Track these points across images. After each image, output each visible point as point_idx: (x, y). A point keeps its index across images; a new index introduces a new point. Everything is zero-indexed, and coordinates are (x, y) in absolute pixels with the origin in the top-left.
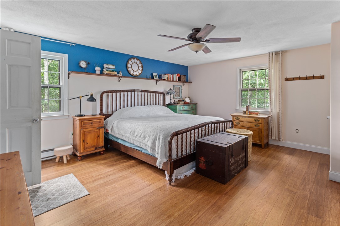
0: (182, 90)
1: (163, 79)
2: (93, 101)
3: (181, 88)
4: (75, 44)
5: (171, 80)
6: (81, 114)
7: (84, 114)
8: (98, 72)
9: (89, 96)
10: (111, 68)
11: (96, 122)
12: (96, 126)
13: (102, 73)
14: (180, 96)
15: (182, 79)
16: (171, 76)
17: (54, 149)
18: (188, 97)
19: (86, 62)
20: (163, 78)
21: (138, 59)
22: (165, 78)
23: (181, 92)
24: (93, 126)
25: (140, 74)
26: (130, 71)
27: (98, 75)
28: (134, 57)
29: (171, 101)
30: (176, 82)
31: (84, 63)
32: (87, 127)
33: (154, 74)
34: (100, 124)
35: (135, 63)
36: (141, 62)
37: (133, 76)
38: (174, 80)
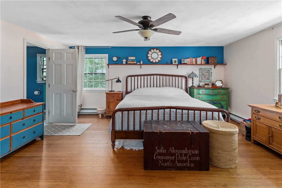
0: (211, 73)
1: (183, 64)
2: (119, 82)
3: (210, 71)
4: (111, 47)
5: (194, 63)
6: (112, 90)
7: (114, 90)
8: (124, 63)
9: (117, 79)
10: (132, 59)
11: (116, 96)
12: (116, 99)
13: (127, 63)
14: (210, 79)
15: (210, 61)
16: (194, 60)
17: (97, 109)
18: (221, 81)
19: (117, 57)
20: (183, 62)
21: (157, 49)
22: (186, 63)
23: (211, 75)
24: (114, 99)
25: (159, 61)
26: (150, 60)
27: (124, 64)
28: (153, 48)
29: (193, 84)
30: (201, 64)
31: (116, 58)
32: (110, 99)
33: (174, 60)
34: (118, 97)
35: (155, 52)
36: (160, 51)
37: (152, 63)
38: (198, 64)
